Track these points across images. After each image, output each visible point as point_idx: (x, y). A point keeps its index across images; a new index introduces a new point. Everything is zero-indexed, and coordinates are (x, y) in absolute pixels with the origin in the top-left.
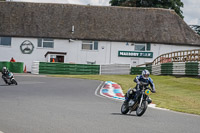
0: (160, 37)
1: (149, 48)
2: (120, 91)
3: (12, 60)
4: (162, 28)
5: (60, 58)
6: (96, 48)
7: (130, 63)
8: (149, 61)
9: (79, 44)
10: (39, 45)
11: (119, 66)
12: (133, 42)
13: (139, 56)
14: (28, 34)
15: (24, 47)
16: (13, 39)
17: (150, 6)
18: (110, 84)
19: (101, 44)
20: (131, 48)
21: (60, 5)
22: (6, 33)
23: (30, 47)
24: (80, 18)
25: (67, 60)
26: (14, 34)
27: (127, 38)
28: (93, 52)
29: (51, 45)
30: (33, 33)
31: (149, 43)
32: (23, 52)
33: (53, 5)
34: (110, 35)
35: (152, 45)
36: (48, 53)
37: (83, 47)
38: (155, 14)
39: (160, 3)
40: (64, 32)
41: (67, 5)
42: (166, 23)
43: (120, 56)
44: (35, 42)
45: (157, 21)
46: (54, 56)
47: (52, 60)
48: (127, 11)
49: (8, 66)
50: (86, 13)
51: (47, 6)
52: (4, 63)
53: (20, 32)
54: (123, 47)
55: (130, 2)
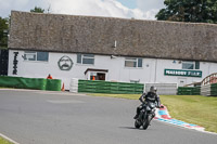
0: (210, 54)
1: (197, 67)
2: (166, 112)
3: (49, 77)
4: (212, 45)
5: (101, 76)
6: (140, 65)
7: (177, 82)
8: (198, 80)
9: (122, 60)
10: (79, 61)
11: (165, 85)
12: (180, 59)
13: (187, 75)
14: (66, 49)
15: (62, 63)
16: (50, 54)
17: (200, 21)
19: (145, 61)
20: (178, 66)
21: (101, 18)
22: (44, 48)
23: (69, 63)
24: (123, 34)
25: (108, 78)
26: (52, 48)
28: (137, 69)
29: (92, 62)
30: (72, 48)
31: (197, 61)
32: (61, 68)
33: (94, 18)
34: (155, 51)
35: (201, 64)
36: (88, 70)
37: (126, 64)
38: (204, 30)
39: (211, 18)
40: (105, 48)
41: (110, 19)
43: (166, 74)
44: (74, 57)
45: (208, 38)
46: (95, 74)
47: (92, 77)
48: (175, 26)
49: (45, 83)
50: (130, 27)
51: (88, 19)
52: (40, 80)
53: (58, 47)
54: (170, 64)
55: (178, 16)
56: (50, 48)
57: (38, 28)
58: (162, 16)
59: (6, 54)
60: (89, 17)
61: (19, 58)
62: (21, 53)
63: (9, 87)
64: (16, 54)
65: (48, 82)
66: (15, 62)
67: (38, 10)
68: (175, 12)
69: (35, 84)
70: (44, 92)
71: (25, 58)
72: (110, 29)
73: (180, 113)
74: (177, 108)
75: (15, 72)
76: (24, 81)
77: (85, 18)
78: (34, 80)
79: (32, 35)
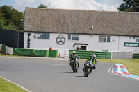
2: (126, 70)
3: (50, 49)
5: (84, 47)
6: (109, 40)
7: (132, 51)
10: (69, 39)
11: (124, 53)
16: (51, 34)
18: (118, 65)
19: (112, 38)
20: (133, 40)
21: (83, 11)
22: (47, 31)
23: (63, 40)
24: (97, 20)
25: (88, 49)
27: (130, 34)
28: (107, 43)
29: (77, 39)
30: (65, 30)
32: (58, 43)
36: (76, 44)
37: (100, 40)
40: (86, 30)
43: (125, 46)
44: (66, 36)
47: (78, 48)
49: (48, 53)
50: (102, 16)
51: (74, 11)
52: (45, 51)
53: (56, 30)
54: (128, 39)
55: (132, 8)
56: (51, 31)
57: (43, 18)
58: (122, 8)
59: (22, 34)
60: (75, 10)
61: (31, 37)
62: (32, 34)
63: (25, 56)
64: (29, 35)
65: (50, 52)
66: (29, 40)
67: (42, 6)
68: (130, 6)
69: (42, 54)
70: (47, 58)
71: (34, 37)
72: (89, 17)
73: (135, 71)
74: (133, 68)
75: (28, 46)
76: (34, 52)
77: (72, 11)
78: (40, 51)
79: (39, 22)
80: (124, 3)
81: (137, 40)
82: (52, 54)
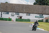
0: (45, 13)
1: (43, 16)
3: (9, 18)
4: (46, 11)
6: (30, 15)
7: (38, 19)
8: (43, 19)
10: (16, 14)
11: (35, 20)
12: (39, 14)
13: (40, 17)
14: (13, 11)
15: (12, 15)
16: (9, 13)
17: (43, 5)
18: (33, 24)
20: (38, 15)
21: (21, 4)
22: (8, 11)
24: (26, 8)
26: (10, 11)
27: (37, 13)
28: (29, 16)
29: (19, 14)
30: (14, 11)
31: (43, 14)
32: (12, 16)
34: (33, 12)
35: (43, 15)
36: (18, 16)
37: (27, 15)
38: (44, 7)
40: (22, 11)
41: (23, 4)
42: (47, 9)
43: (35, 17)
44: (15, 13)
45: (45, 9)
46: (19, 17)
48: (38, 6)
49: (8, 19)
51: (18, 5)
54: (36, 15)
55: (38, 4)
56: (9, 11)
57: (7, 7)
58: (35, 4)
64: (2, 13)
67: (7, 2)
68: (38, 3)
70: (8, 21)
71: (4, 13)
72: (23, 7)
75: (1, 17)
76: (3, 19)
78: (6, 18)
79: (5, 8)
80: (35, 2)
81: (40, 15)
82: (10, 20)
